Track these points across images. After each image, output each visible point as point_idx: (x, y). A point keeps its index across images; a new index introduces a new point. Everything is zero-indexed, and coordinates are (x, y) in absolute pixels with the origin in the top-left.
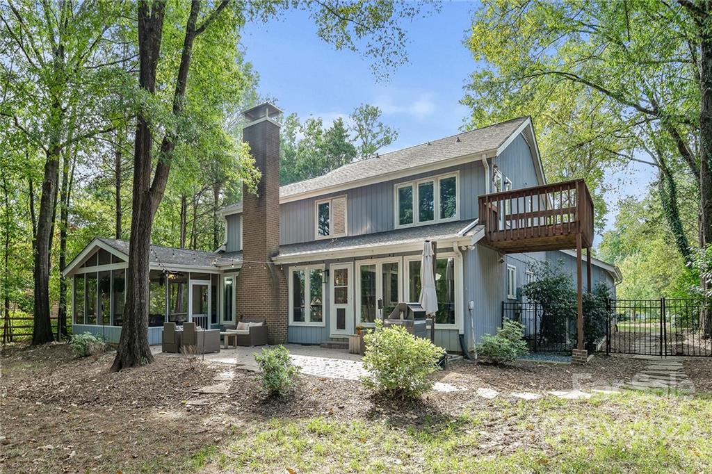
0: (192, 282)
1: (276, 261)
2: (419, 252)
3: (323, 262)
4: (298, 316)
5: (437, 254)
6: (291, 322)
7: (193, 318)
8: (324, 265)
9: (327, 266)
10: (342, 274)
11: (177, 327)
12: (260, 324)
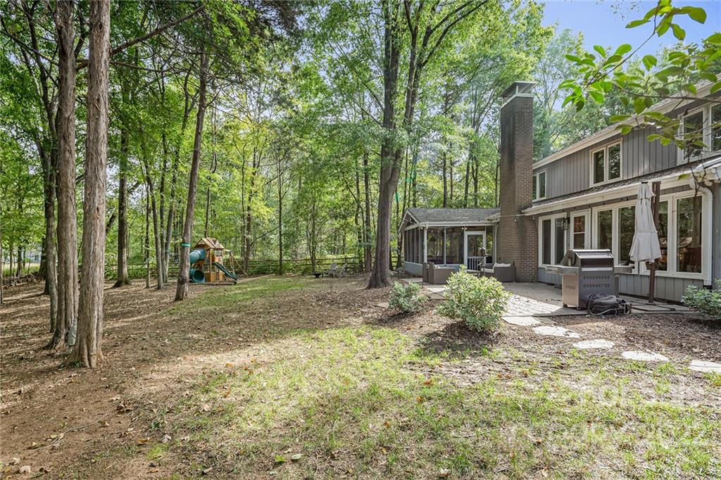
0: (466, 234)
1: (527, 213)
2: (635, 197)
3: (563, 211)
4: (547, 260)
5: (661, 196)
6: (540, 264)
7: (468, 259)
8: (565, 213)
9: (568, 214)
10: (580, 221)
11: (435, 266)
12: (509, 265)
